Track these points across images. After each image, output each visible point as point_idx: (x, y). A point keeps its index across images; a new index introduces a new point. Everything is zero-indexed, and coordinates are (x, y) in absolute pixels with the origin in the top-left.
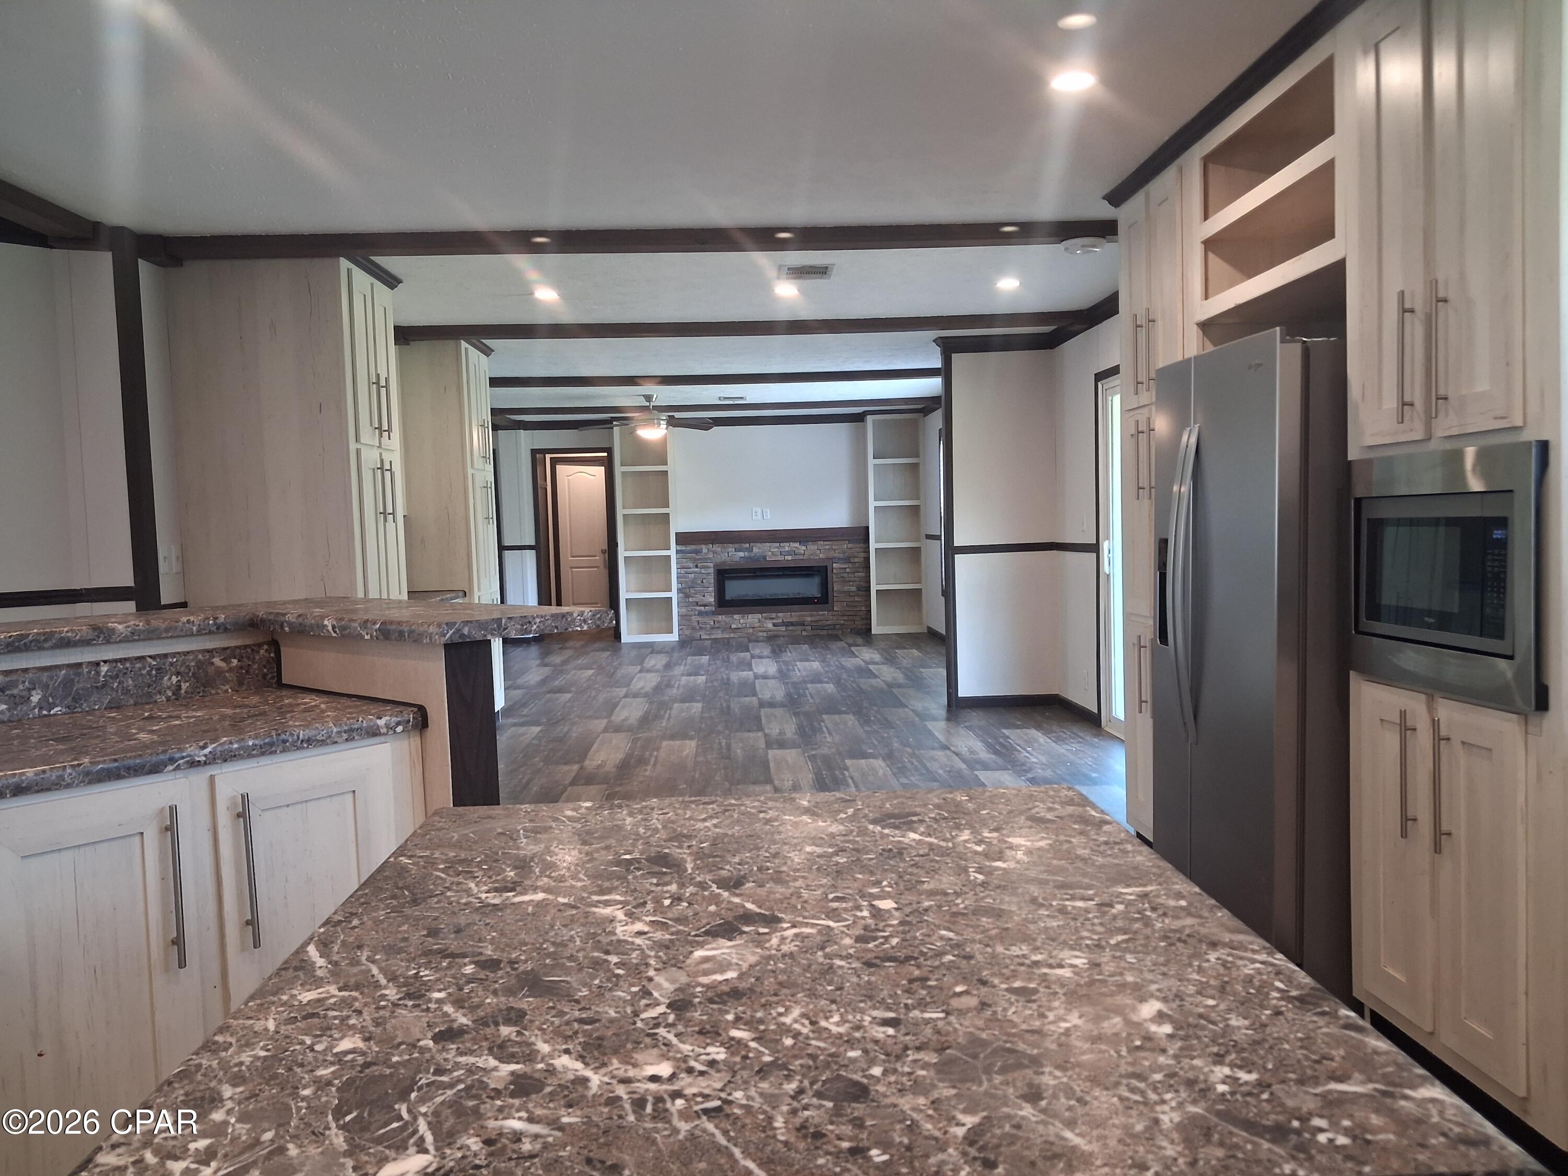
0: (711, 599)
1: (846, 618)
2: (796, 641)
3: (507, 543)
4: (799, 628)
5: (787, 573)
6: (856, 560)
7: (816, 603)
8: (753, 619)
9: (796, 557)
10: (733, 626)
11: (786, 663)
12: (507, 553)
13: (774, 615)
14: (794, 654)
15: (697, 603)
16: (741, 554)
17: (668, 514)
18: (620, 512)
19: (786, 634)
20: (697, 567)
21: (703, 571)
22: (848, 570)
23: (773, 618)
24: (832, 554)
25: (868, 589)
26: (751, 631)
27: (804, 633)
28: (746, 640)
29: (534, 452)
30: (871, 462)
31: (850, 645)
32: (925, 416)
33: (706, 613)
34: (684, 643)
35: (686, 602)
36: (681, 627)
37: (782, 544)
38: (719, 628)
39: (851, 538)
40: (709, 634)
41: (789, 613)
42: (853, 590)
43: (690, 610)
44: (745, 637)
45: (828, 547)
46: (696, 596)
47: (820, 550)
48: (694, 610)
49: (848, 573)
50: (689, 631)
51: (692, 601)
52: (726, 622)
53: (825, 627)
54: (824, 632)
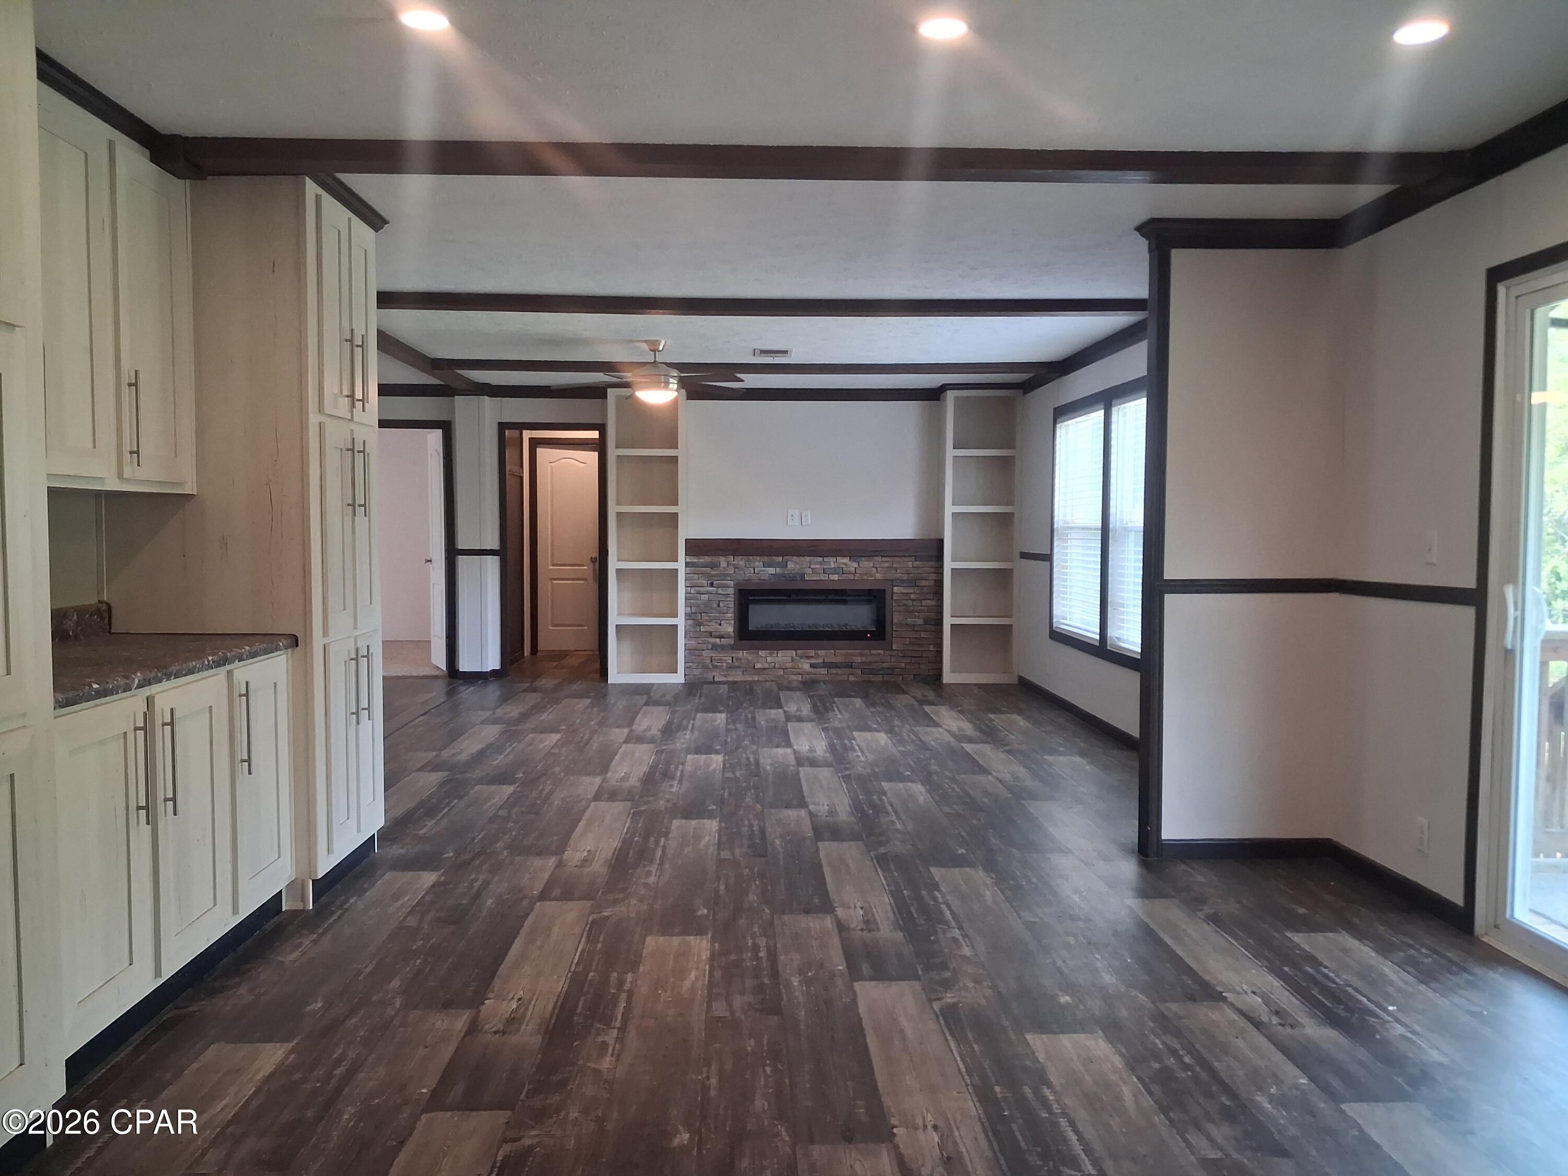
0: (729, 628)
1: (908, 660)
2: (843, 691)
3: (459, 544)
4: (845, 670)
5: (831, 597)
6: (924, 583)
7: (869, 639)
8: (784, 657)
9: (844, 577)
10: (758, 666)
11: (838, 732)
12: (462, 560)
13: (812, 653)
14: (846, 716)
15: (711, 633)
16: (772, 571)
17: (676, 514)
18: (613, 509)
19: (827, 678)
20: (712, 585)
21: (720, 591)
22: (913, 596)
23: (810, 657)
24: (892, 575)
25: (939, 622)
26: (781, 672)
27: (852, 678)
28: (775, 689)
29: (502, 427)
30: (950, 453)
31: (921, 703)
33: (723, 647)
34: (692, 687)
35: (696, 631)
36: (688, 665)
37: (826, 559)
38: (739, 667)
39: (918, 554)
40: (725, 676)
41: (833, 651)
42: (918, 623)
43: (701, 642)
44: (773, 683)
45: (887, 565)
46: (709, 624)
47: (877, 568)
48: (706, 642)
49: (913, 600)
50: (700, 670)
51: (704, 630)
52: (748, 660)
53: (881, 672)
54: (881, 679)
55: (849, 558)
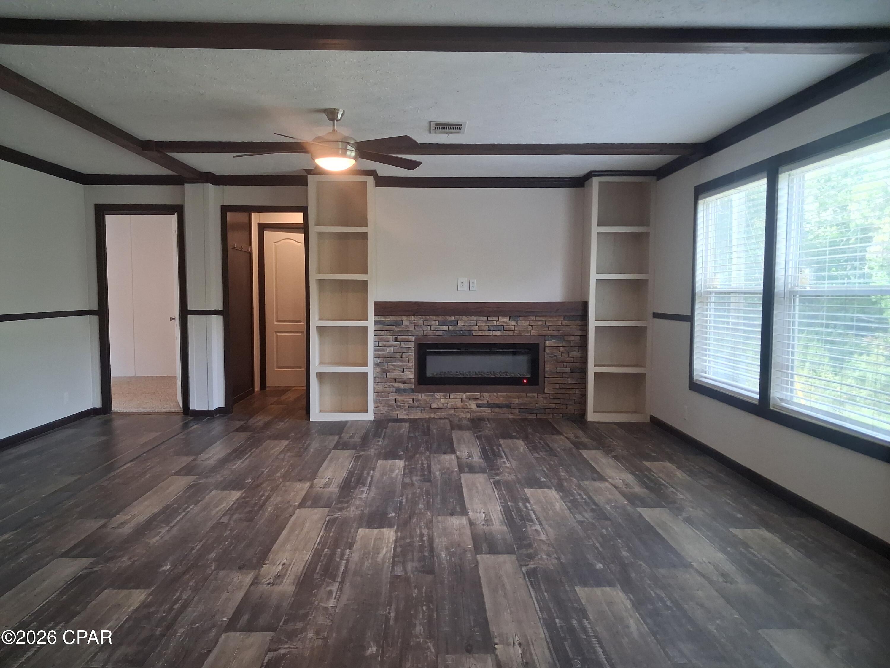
0: (410, 375)
1: (557, 401)
2: (507, 432)
3: (191, 306)
4: (505, 410)
5: (494, 349)
6: (572, 338)
7: (525, 384)
8: (455, 399)
9: (505, 333)
10: (434, 406)
12: (191, 319)
13: (478, 395)
15: (395, 379)
16: (445, 328)
17: (366, 281)
18: (313, 277)
19: (490, 416)
20: (396, 340)
21: (403, 345)
22: (562, 349)
23: (476, 399)
24: (545, 331)
25: (584, 371)
26: (453, 412)
27: (511, 416)
28: (448, 428)
29: (225, 210)
30: (595, 229)
32: (658, 179)
33: (405, 391)
34: (379, 423)
35: (384, 378)
36: (376, 405)
37: (490, 319)
38: (418, 407)
39: (567, 314)
40: (407, 414)
41: (495, 394)
42: (567, 371)
43: (387, 386)
44: (447, 421)
45: (540, 323)
46: (395, 372)
47: (532, 326)
48: (392, 386)
49: (562, 352)
50: (386, 410)
51: (390, 377)
52: (426, 401)
53: (535, 412)
54: (535, 417)
55: (509, 317)
